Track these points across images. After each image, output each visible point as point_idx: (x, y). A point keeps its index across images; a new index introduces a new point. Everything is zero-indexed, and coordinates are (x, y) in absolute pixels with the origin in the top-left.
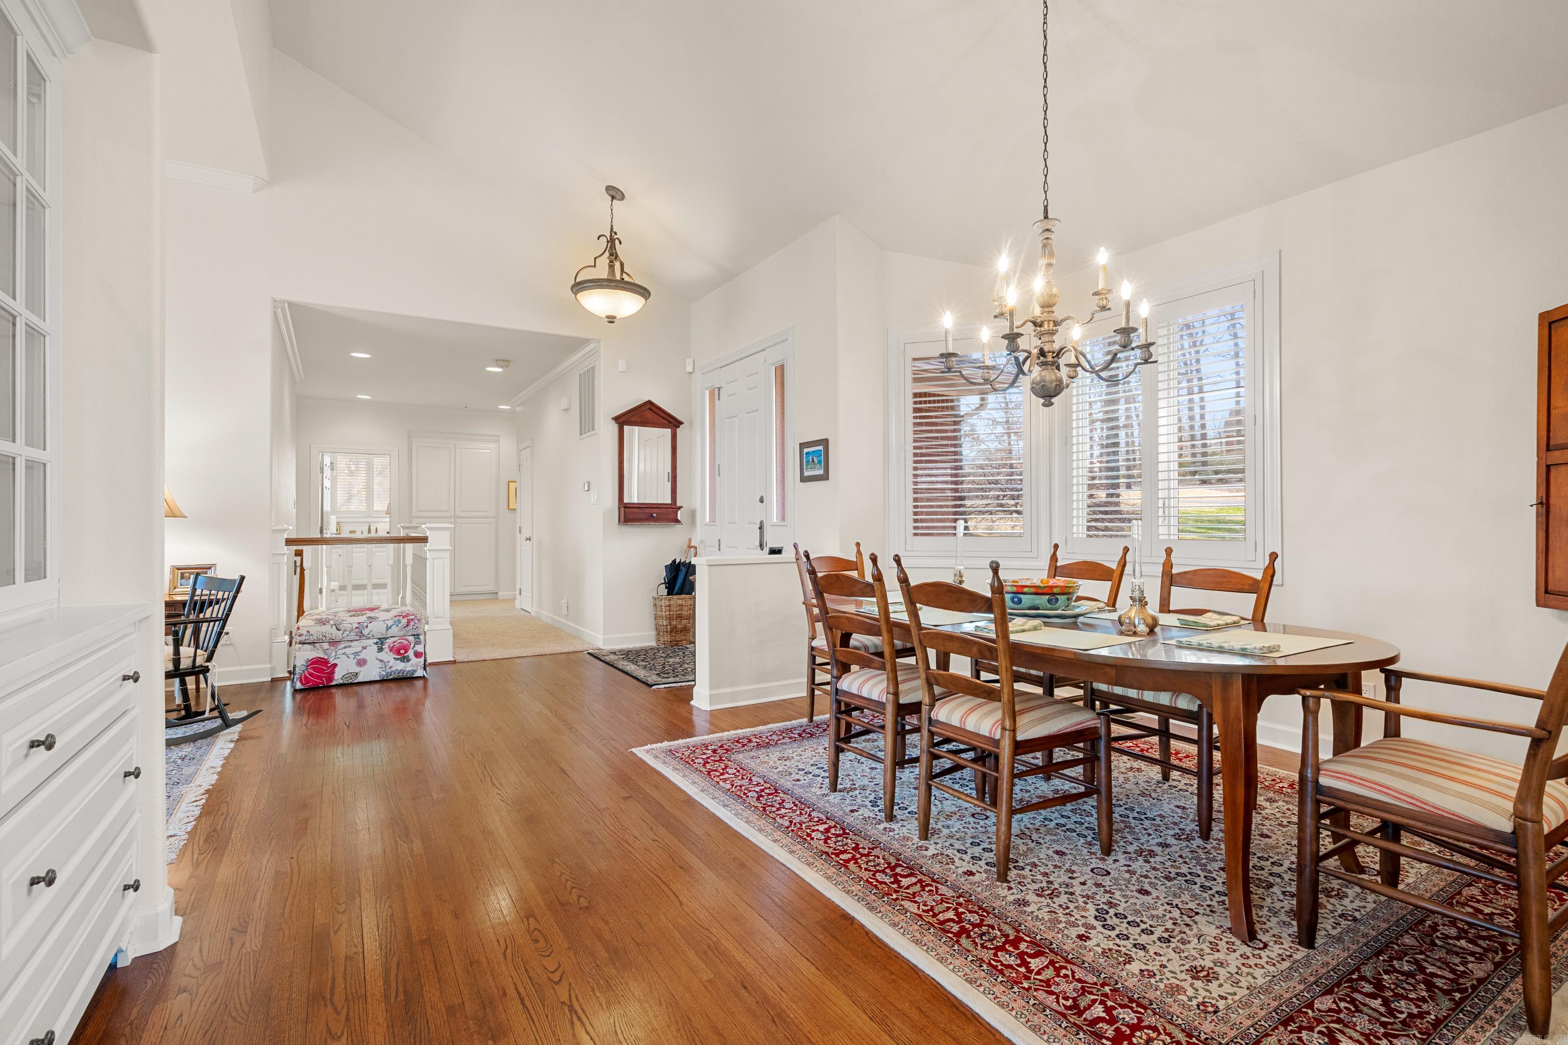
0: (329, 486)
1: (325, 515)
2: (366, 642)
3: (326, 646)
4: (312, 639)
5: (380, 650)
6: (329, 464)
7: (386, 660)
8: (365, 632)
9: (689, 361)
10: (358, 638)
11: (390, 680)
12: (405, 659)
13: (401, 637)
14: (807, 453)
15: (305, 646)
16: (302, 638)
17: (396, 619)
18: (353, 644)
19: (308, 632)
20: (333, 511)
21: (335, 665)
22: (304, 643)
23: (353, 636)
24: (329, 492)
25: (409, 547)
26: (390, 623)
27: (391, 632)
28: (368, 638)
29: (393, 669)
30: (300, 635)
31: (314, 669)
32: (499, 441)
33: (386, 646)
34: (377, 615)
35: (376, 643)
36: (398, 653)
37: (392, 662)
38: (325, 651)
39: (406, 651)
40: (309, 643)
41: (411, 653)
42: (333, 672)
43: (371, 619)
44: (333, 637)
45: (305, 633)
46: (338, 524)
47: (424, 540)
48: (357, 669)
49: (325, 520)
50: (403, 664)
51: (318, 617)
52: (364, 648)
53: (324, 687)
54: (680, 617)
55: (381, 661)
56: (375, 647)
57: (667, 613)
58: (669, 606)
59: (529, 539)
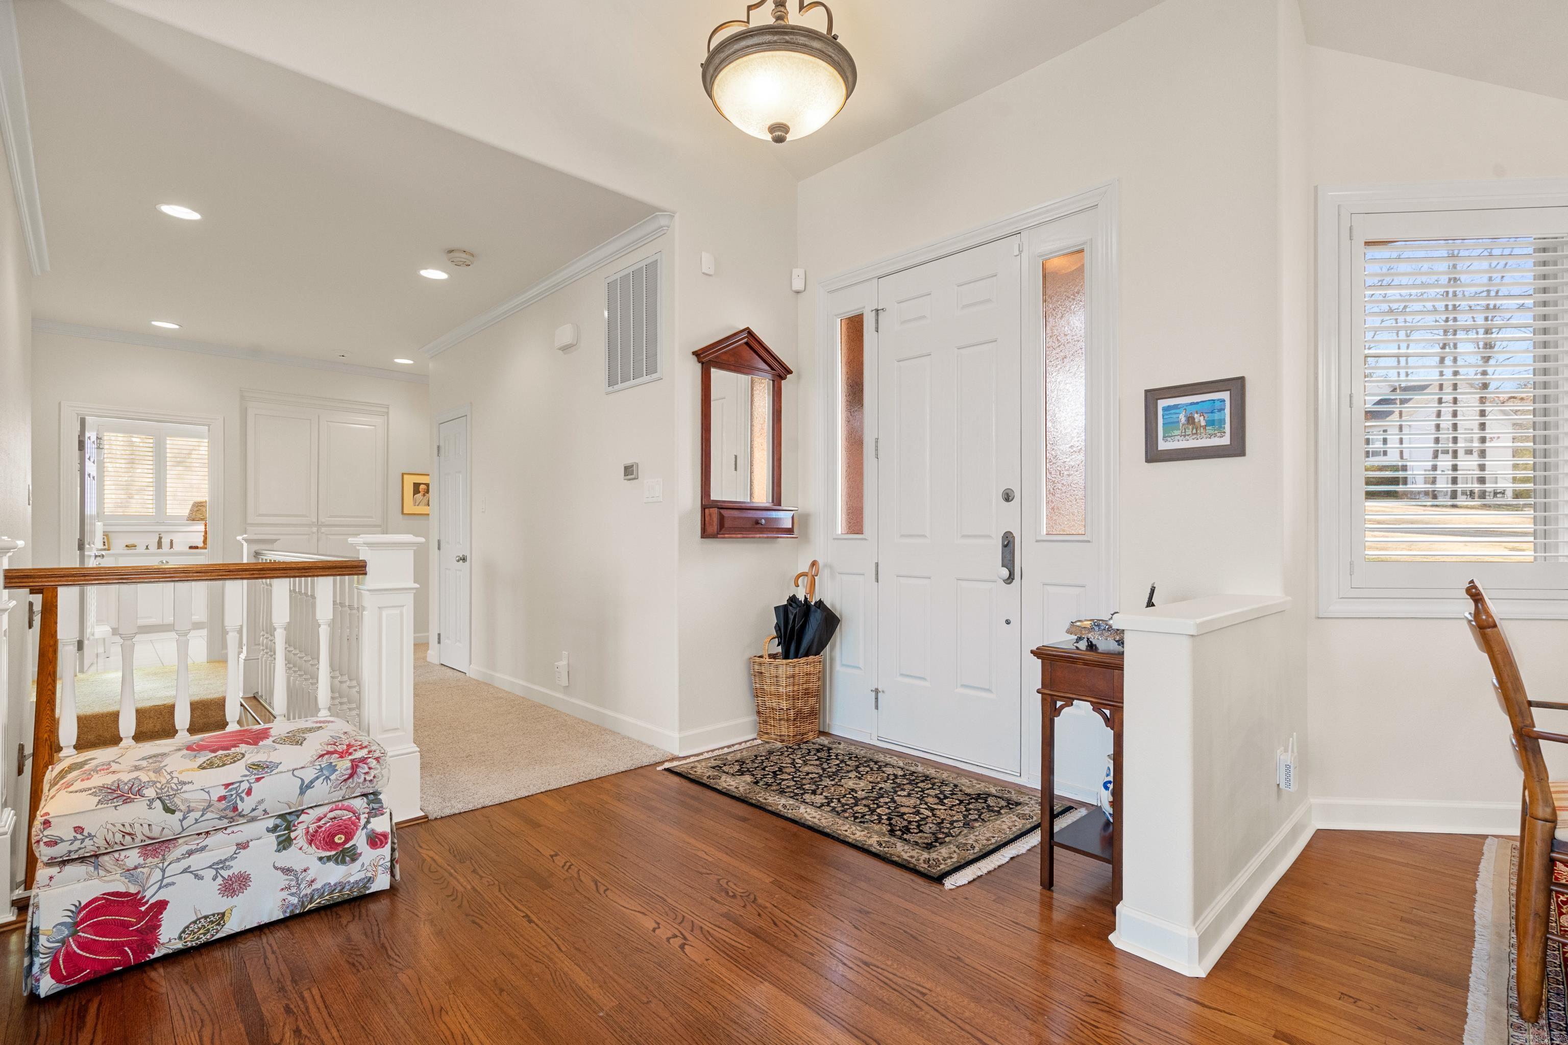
0: (94, 473)
1: (87, 521)
2: (245, 831)
3: (133, 858)
4: (89, 847)
5: (285, 843)
6: (94, 438)
7: (298, 867)
8: (245, 806)
9: (798, 272)
10: (225, 823)
11: (310, 912)
12: (346, 855)
13: (337, 805)
14: (1165, 409)
15: (68, 868)
16: (59, 851)
17: (324, 762)
18: (209, 841)
19: (79, 829)
20: (100, 515)
21: (162, 905)
22: (64, 863)
23: (211, 820)
24: (94, 483)
25: (324, 586)
26: (309, 774)
27: (311, 797)
28: (253, 819)
29: (317, 885)
30: (52, 843)
31: (98, 928)
32: (388, 413)
33: (299, 833)
34: (274, 757)
35: (275, 829)
36: (329, 843)
37: (315, 868)
38: (130, 873)
39: (349, 836)
40: (82, 860)
41: (360, 840)
42: (154, 926)
43: (260, 769)
44: (156, 832)
45: (68, 834)
46: (106, 534)
47: (357, 568)
48: (220, 904)
49: (87, 528)
50: (342, 869)
51: (109, 780)
52: (242, 846)
53: (129, 970)
54: (807, 693)
55: (287, 871)
56: (272, 839)
57: (790, 688)
58: (793, 676)
59: (464, 559)
